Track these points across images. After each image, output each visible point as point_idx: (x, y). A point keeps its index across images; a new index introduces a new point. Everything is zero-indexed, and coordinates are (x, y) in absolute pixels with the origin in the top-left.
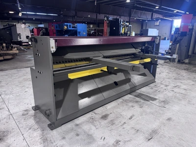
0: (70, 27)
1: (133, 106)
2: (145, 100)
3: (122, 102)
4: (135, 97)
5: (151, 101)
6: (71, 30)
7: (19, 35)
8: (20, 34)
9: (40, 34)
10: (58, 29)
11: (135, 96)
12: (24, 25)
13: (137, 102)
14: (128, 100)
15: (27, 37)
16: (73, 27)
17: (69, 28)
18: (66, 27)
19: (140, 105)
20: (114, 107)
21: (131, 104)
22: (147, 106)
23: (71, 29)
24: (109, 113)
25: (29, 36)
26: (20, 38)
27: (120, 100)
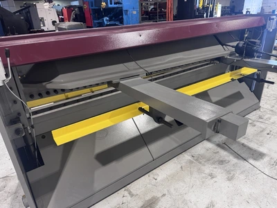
0: (111, 4)
1: (212, 176)
2: (238, 156)
3: (191, 162)
4: (219, 149)
5: (251, 161)
6: (114, 8)
7: (42, 20)
8: (43, 18)
9: (72, 18)
10: (94, 7)
11: (219, 145)
12: (48, 4)
13: (222, 162)
14: (202, 156)
15: (54, 23)
16: (115, 3)
17: (110, 6)
18: (104, 4)
19: (229, 172)
20: (173, 178)
21: (208, 169)
22: (242, 177)
23: (113, 6)
24: (159, 195)
25: (56, 22)
26: (44, 26)
27: (186, 157)
